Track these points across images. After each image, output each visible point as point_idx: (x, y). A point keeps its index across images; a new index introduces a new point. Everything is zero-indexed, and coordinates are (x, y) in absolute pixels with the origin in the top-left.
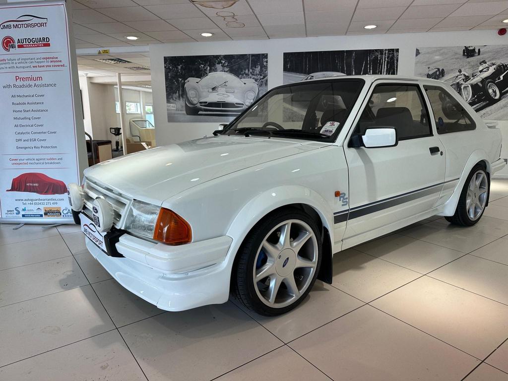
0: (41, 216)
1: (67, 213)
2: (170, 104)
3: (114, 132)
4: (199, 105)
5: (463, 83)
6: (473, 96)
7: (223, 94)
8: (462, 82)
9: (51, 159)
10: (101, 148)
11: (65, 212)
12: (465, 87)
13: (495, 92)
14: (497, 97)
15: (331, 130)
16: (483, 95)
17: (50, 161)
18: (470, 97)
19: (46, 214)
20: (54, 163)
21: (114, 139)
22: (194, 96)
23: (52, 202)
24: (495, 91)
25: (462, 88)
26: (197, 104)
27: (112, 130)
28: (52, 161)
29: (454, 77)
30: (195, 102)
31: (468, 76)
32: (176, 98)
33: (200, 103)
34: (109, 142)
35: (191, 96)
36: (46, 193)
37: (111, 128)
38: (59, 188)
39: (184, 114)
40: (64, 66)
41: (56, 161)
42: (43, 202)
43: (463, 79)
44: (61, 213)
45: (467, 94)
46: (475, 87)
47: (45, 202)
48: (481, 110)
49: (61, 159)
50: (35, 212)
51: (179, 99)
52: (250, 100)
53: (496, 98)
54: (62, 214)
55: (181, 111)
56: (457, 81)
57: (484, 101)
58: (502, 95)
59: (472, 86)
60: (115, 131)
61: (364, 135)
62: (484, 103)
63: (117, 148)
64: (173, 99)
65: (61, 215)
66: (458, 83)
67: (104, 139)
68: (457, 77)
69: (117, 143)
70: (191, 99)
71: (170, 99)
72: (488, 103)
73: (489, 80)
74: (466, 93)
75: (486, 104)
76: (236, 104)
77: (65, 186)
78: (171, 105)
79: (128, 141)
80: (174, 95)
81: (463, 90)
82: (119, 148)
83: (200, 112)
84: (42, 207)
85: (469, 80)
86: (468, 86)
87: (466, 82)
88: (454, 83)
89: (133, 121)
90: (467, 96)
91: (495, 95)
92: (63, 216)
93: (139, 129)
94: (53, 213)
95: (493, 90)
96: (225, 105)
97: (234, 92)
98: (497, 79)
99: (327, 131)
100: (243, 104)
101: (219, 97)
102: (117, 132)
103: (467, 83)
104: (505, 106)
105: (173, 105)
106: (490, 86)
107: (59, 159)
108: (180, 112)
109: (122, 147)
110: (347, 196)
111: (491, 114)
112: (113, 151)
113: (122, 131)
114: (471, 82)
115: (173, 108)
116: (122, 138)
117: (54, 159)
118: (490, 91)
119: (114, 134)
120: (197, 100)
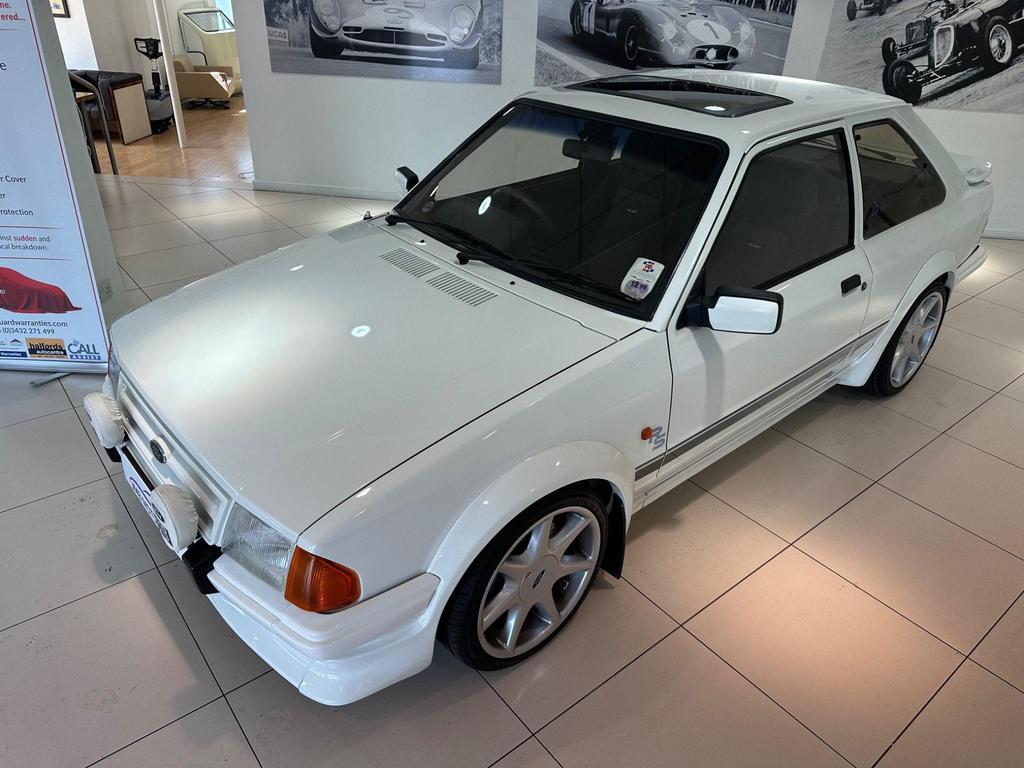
0: (24, 355)
1: (80, 351)
2: (274, 29)
3: (145, 50)
4: (341, 35)
5: (940, 20)
6: (954, 53)
7: (400, 11)
8: (938, 18)
9: (23, 238)
10: (121, 95)
11: (74, 349)
12: (941, 31)
13: (1002, 46)
14: (1004, 60)
15: (645, 283)
16: (974, 53)
17: (22, 243)
18: (949, 55)
19: (33, 351)
20: (32, 247)
21: (147, 67)
22: (331, 11)
23: (42, 328)
24: (1005, 44)
25: (935, 32)
26: (338, 31)
27: (139, 46)
28: (29, 243)
29: (922, 5)
30: (333, 27)
31: (953, 6)
32: (287, 14)
33: (346, 29)
34: (136, 79)
35: (323, 11)
36: (26, 309)
37: (136, 40)
38: (53, 301)
39: (306, 55)
40: (16, 17)
41: (34, 243)
42: (21, 327)
43: (942, 12)
44: (65, 351)
45: (944, 47)
46: (963, 32)
47: (27, 327)
48: (964, 87)
49: (48, 239)
50: (9, 347)
51: (296, 18)
52: (462, 28)
53: (1000, 61)
54: (68, 351)
55: (301, 46)
56: (928, 16)
57: (974, 65)
58: (1016, 54)
59: (958, 29)
60: (147, 47)
61: (713, 307)
62: (975, 72)
63: (157, 88)
64: (281, 17)
65: (65, 354)
66: (929, 20)
67: (126, 69)
68: (930, 4)
69: (156, 77)
70: (325, 18)
71: (274, 15)
72: (983, 72)
73: (997, 17)
74: (941, 46)
75: (978, 74)
76: (430, 35)
77: (65, 297)
78: (278, 30)
79: (178, 67)
80: (283, 6)
81: (935, 37)
82: (162, 87)
83: (345, 52)
84: (21, 337)
85: (954, 13)
86: (949, 29)
87: (945, 18)
88: (921, 18)
89: (186, 14)
90: (941, 53)
91: (1002, 55)
92: (71, 357)
93: (201, 36)
94: (47, 350)
95: (1001, 42)
96: (402, 36)
97: (424, 7)
98: (1014, 16)
99: (635, 284)
100: (444, 38)
101: (390, 17)
102: (152, 49)
103: (950, 20)
104: (1016, 81)
105: (283, 31)
106: (995, 32)
107: (41, 240)
108: (297, 49)
109: (167, 86)
110: (664, 430)
111: (985, 95)
112: (148, 96)
113: (162, 48)
114: (957, 20)
115: (282, 39)
116: (165, 64)
117: (30, 239)
118: (994, 43)
119: (146, 54)
120: (338, 23)
